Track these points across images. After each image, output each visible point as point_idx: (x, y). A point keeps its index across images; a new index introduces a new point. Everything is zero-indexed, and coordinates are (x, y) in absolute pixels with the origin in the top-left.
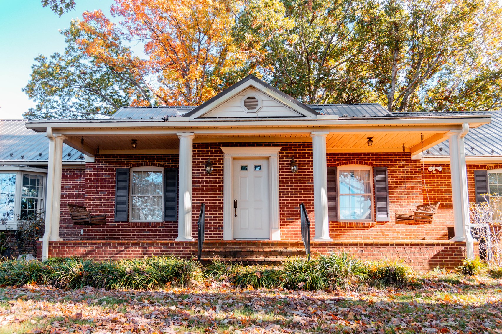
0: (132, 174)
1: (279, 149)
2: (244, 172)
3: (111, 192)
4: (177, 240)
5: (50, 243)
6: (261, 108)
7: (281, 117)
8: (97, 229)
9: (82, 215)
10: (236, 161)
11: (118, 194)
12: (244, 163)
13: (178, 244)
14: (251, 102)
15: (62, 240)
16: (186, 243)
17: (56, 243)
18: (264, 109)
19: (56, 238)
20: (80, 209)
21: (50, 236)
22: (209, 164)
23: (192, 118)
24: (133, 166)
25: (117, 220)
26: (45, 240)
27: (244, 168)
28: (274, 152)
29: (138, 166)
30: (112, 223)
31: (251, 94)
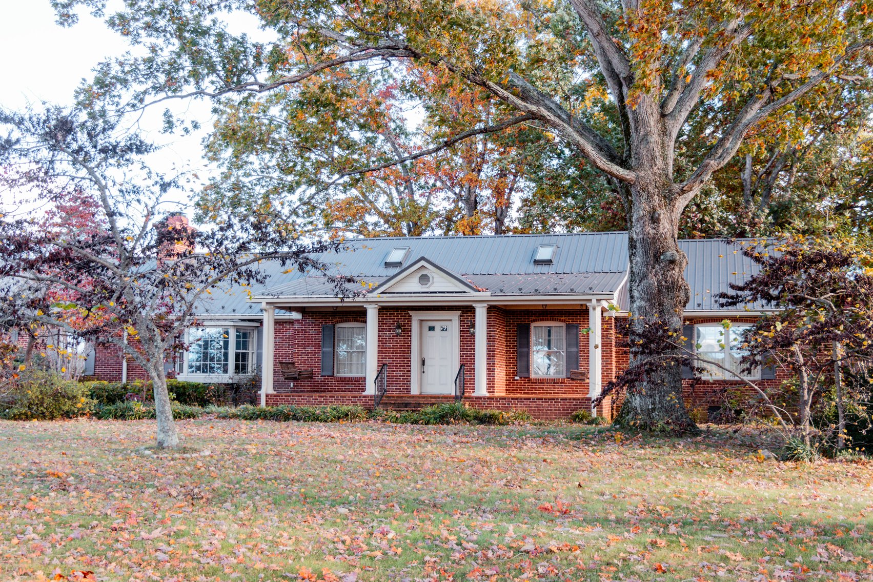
0: (336, 330)
1: (459, 312)
2: (431, 332)
3: (318, 347)
4: (364, 394)
5: (267, 396)
6: (432, 284)
7: (448, 292)
8: (306, 384)
9: (291, 371)
10: (424, 323)
11: (324, 349)
12: (431, 324)
13: (365, 397)
14: (424, 279)
15: (275, 393)
16: (371, 396)
17: (271, 395)
18: (435, 284)
19: (271, 391)
20: (290, 366)
21: (267, 389)
22: (399, 327)
23: (375, 294)
24: (338, 322)
25: (324, 374)
26: (263, 393)
27: (432, 329)
28: (455, 316)
29: (342, 322)
30: (318, 378)
31: (424, 272)
